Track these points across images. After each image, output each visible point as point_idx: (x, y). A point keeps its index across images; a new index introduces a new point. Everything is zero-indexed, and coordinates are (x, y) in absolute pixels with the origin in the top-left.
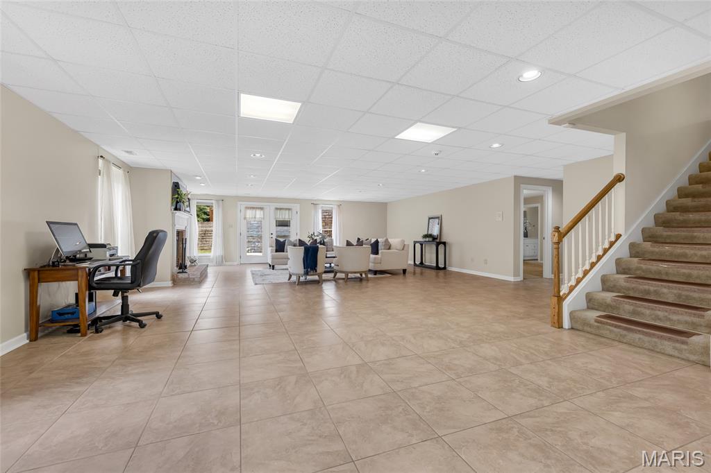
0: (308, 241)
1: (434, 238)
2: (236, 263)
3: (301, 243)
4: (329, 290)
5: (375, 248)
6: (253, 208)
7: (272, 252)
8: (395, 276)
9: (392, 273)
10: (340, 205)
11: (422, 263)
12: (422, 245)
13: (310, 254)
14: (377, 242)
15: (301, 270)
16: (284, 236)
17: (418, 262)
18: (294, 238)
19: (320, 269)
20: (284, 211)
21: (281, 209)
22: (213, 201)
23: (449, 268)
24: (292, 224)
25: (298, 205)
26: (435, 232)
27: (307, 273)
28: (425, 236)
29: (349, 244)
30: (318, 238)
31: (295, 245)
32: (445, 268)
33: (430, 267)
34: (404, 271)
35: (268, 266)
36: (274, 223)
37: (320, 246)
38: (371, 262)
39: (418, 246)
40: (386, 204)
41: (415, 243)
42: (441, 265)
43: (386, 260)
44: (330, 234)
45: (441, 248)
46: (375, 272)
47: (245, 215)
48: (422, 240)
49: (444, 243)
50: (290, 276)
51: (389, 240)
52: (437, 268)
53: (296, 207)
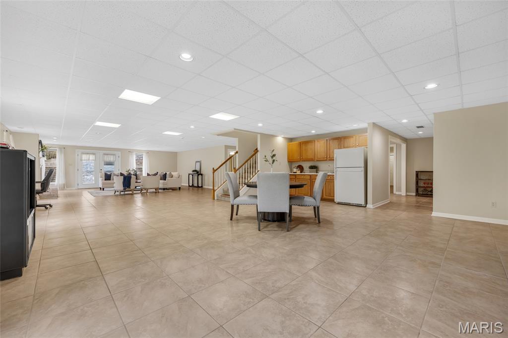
0: (126, 174)
1: (198, 172)
2: (74, 188)
3: (122, 174)
4: (138, 198)
5: (164, 177)
6: (88, 154)
7: (102, 180)
8: (174, 191)
9: (173, 189)
10: (148, 152)
11: (193, 185)
12: (193, 175)
13: (126, 180)
14: (166, 174)
15: (122, 188)
16: (110, 171)
17: (191, 185)
18: (117, 172)
19: (132, 187)
20: (109, 156)
21: (107, 154)
22: (57, 149)
23: (204, 187)
24: (115, 163)
25: (120, 153)
26: (198, 169)
27: (125, 190)
28: (193, 171)
29: (148, 175)
30: (131, 172)
31: (118, 176)
32: (202, 187)
33: (195, 187)
34: (180, 188)
35: (99, 189)
36: (103, 163)
37: (132, 176)
38: (162, 184)
39: (191, 176)
40: (176, 153)
41: (189, 174)
42: (200, 185)
43: (170, 183)
44: (141, 170)
45: (200, 176)
46: (164, 189)
47: (81, 157)
48: (192, 173)
49: (202, 175)
50: (115, 192)
51: (172, 173)
52: (198, 187)
53: (119, 153)
